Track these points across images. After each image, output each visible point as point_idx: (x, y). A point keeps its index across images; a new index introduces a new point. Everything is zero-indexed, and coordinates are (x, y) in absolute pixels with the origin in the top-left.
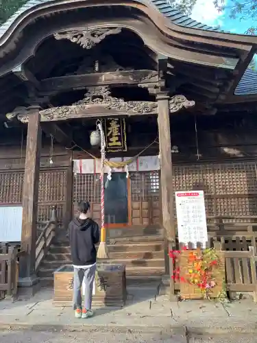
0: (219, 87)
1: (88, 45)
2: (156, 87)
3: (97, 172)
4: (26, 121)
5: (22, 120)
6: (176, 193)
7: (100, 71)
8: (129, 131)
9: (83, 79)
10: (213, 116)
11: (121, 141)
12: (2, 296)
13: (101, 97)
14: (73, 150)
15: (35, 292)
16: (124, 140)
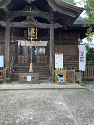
0: (70, 22)
1: (30, 2)
2: (50, 19)
3: (26, 45)
4: (5, 26)
5: (3, 26)
6: (56, 54)
7: (32, 11)
8: (38, 32)
9: (26, 13)
10: (66, 30)
11: (35, 35)
12: (2, 83)
13: (32, 20)
14: (18, 37)
15: (11, 82)
16: (36, 35)
